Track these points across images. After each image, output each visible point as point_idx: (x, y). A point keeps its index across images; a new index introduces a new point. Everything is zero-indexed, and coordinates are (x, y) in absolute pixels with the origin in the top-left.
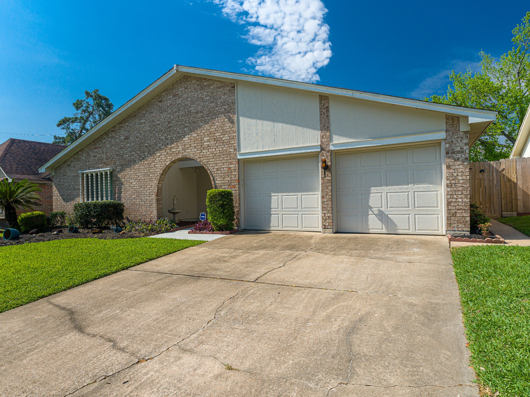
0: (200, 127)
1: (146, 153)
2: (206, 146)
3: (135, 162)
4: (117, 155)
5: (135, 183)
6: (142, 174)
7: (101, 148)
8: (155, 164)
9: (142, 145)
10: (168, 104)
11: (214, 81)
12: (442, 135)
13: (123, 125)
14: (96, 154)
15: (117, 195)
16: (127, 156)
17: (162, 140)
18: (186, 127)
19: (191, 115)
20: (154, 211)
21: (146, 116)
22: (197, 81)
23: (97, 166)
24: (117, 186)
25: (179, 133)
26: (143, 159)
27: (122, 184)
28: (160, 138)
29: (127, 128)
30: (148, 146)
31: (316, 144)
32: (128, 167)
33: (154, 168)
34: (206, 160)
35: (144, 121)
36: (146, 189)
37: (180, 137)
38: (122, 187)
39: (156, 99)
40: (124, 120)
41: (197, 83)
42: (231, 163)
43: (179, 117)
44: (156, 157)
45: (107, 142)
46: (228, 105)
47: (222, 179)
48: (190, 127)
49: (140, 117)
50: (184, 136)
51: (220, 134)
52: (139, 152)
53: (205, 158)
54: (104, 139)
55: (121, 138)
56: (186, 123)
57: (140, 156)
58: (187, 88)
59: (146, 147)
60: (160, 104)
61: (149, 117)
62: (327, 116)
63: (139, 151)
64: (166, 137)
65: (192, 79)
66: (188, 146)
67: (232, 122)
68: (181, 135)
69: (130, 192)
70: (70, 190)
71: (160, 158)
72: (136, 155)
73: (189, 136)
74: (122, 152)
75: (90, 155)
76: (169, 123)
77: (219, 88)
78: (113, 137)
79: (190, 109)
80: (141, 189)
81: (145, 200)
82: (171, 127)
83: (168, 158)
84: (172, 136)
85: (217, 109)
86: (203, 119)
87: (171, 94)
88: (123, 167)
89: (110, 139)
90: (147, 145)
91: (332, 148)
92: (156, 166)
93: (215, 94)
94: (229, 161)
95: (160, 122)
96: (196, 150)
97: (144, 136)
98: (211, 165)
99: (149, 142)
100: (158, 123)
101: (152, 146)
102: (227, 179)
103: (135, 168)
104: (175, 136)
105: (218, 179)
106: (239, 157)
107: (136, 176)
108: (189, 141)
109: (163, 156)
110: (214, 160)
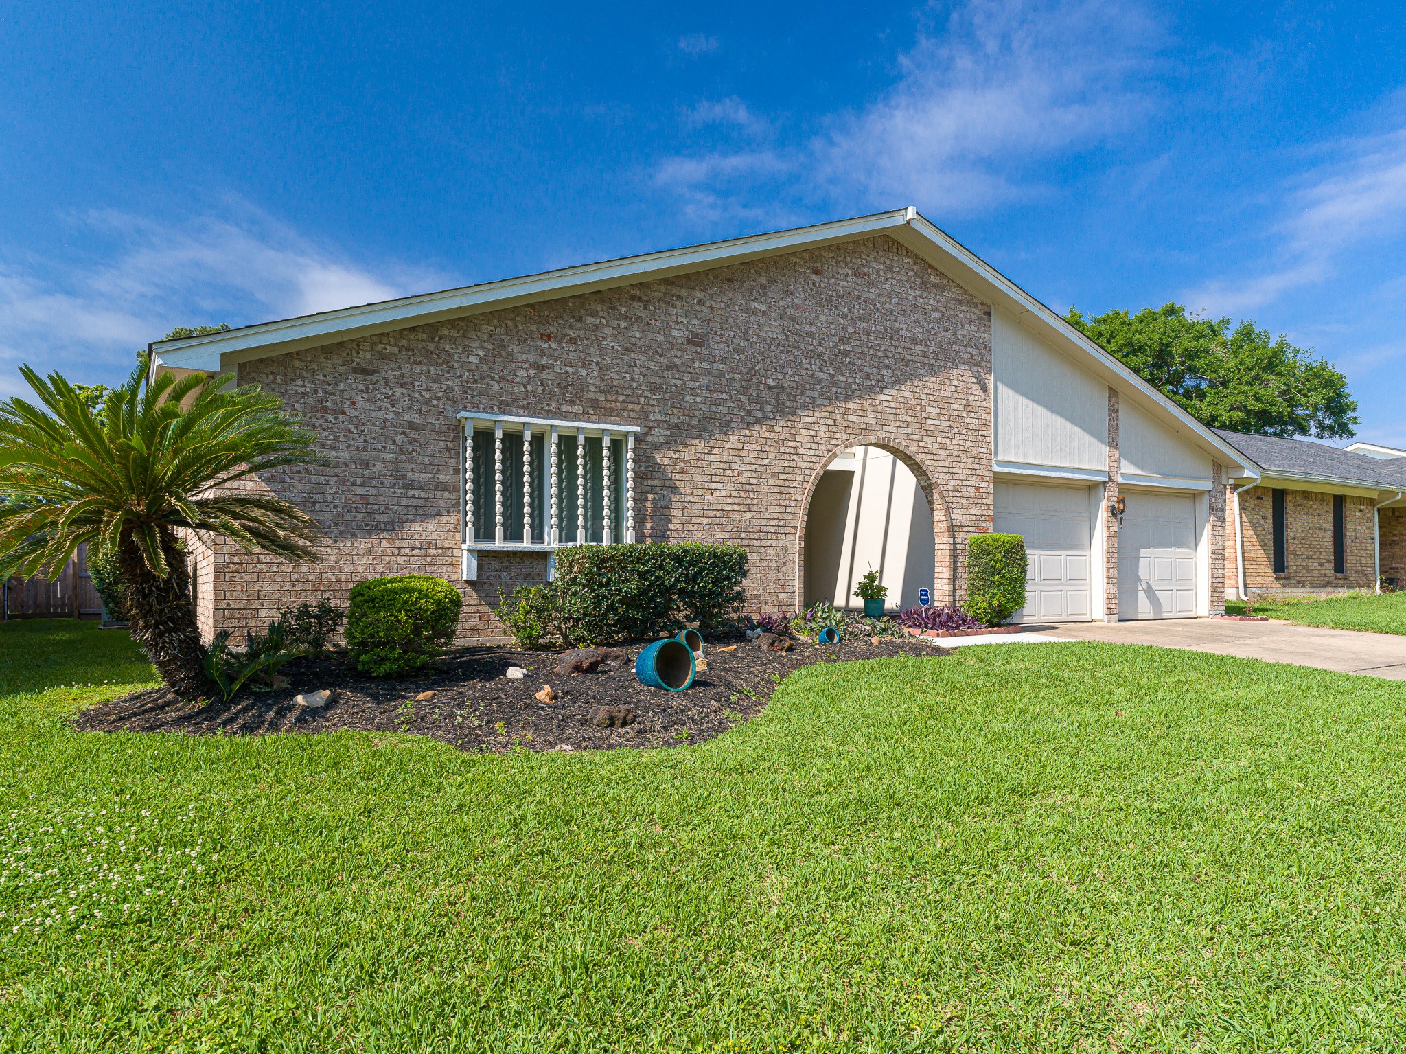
0: (919, 377)
1: (768, 408)
2: (933, 428)
3: (725, 425)
4: (655, 389)
5: (724, 493)
6: (753, 467)
7: (573, 341)
8: (799, 444)
9: (755, 379)
10: (841, 289)
11: (951, 283)
12: (1208, 485)
13: (684, 292)
14: (545, 360)
15: (648, 525)
16: (699, 400)
17: (820, 381)
18: (886, 367)
19: (898, 340)
20: (790, 583)
21: (771, 294)
22: (915, 264)
23: (554, 407)
24: (650, 496)
25: (868, 377)
26: (758, 421)
27: (675, 490)
28: (813, 375)
29: (697, 308)
30: (774, 387)
31: (1103, 469)
32: (700, 437)
33: (794, 457)
34: (933, 462)
35: (764, 308)
36: (767, 516)
37: (871, 388)
38: (670, 501)
39: (803, 258)
40: (687, 277)
41: (915, 267)
42: (982, 479)
43: (868, 334)
44: (800, 425)
45: (606, 330)
46: (977, 348)
47: (963, 511)
48: (895, 370)
49: (751, 291)
50: (882, 388)
51: (961, 408)
52: (743, 398)
53: (930, 456)
54: (594, 314)
55: (674, 333)
56: (888, 357)
57: (749, 412)
58: (889, 269)
59: (770, 388)
60: (816, 278)
61: (781, 303)
62: (1117, 425)
63: (744, 394)
64: (832, 376)
65: (904, 253)
66: (891, 417)
67: (984, 389)
68: (873, 383)
69: (706, 521)
70: (363, 485)
71: (813, 433)
72: (732, 405)
73: (894, 392)
74: (679, 383)
75: (510, 355)
76: (842, 340)
77: (960, 302)
78: (638, 320)
79: (897, 325)
80: (748, 515)
81: (762, 550)
82: (845, 353)
83: (838, 436)
84: (850, 380)
85: (957, 348)
86: (926, 360)
87: (850, 265)
88: (678, 435)
89: (623, 325)
90: (770, 382)
91: (1120, 480)
92: (801, 451)
93: (952, 312)
94: (978, 472)
95: (814, 329)
96: (909, 431)
97: (762, 353)
98: (942, 475)
99: (780, 376)
100: (808, 328)
101: (789, 390)
102: (973, 512)
103: (729, 445)
104: (857, 380)
105: (956, 511)
106: (996, 468)
107: (729, 473)
108: (893, 405)
109: (823, 428)
110: (947, 464)
